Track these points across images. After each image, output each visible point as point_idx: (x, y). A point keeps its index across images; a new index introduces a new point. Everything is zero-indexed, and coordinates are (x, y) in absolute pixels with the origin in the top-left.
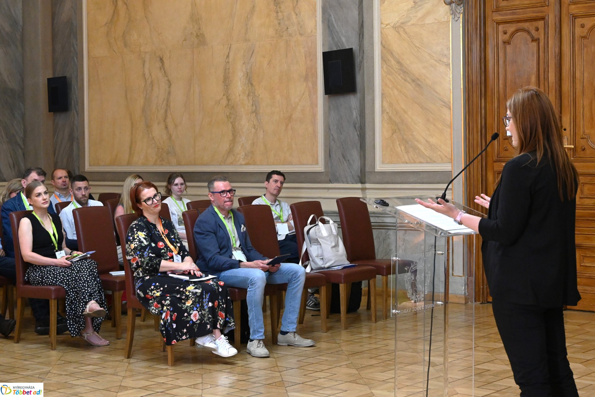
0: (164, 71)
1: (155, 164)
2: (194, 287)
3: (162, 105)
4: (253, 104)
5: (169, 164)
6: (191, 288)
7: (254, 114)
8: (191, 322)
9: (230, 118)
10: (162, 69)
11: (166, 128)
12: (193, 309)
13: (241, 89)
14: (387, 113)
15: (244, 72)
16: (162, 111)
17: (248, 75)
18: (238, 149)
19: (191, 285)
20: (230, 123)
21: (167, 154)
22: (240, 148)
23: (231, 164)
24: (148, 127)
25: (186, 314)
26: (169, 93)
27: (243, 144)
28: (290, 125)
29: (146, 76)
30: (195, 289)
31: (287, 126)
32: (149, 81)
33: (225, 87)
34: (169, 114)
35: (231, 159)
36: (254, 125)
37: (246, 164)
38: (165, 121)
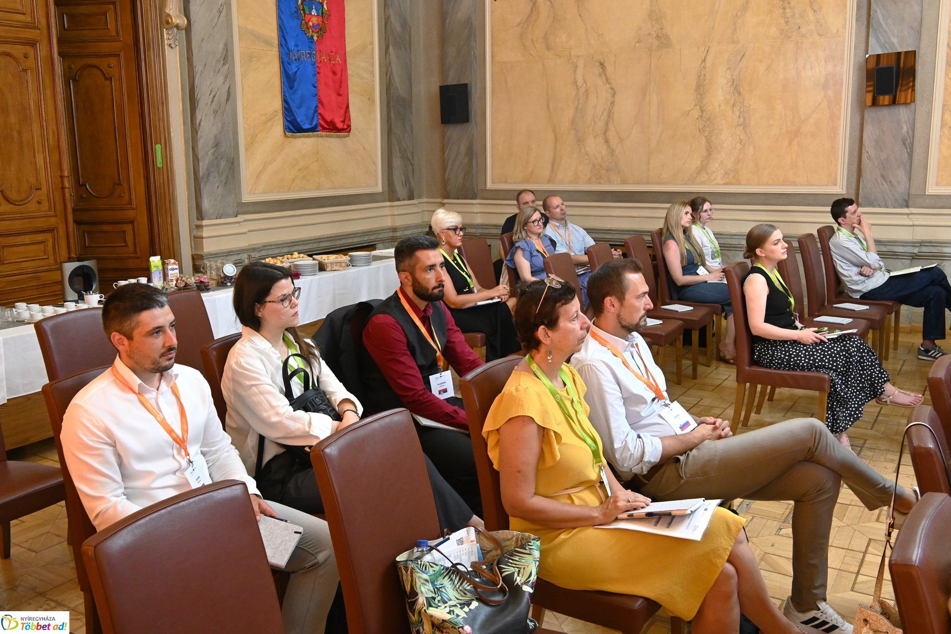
0: (605, 78)
1: (589, 182)
3: (602, 116)
4: (739, 116)
5: (610, 182)
7: (741, 128)
9: (704, 131)
10: (603, 76)
11: (607, 142)
13: (722, 98)
15: (728, 79)
16: (601, 124)
17: (734, 82)
18: (714, 166)
20: (703, 138)
21: (607, 171)
22: (717, 165)
23: (703, 183)
24: (580, 141)
26: (613, 103)
27: (722, 161)
28: (796, 140)
29: (578, 84)
31: (791, 141)
32: (582, 90)
33: (699, 96)
34: (611, 127)
35: (703, 177)
36: (741, 140)
37: (725, 184)
38: (605, 134)
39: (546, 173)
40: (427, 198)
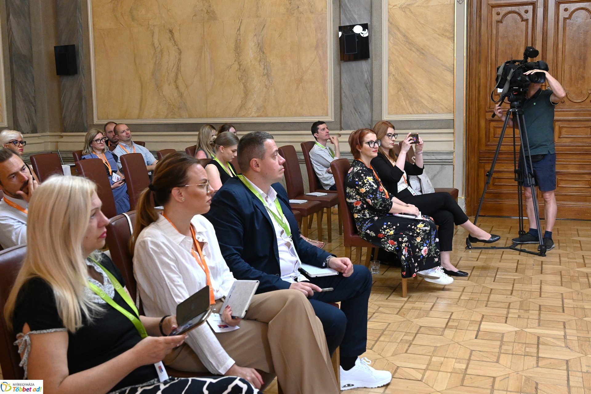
0: (173, 42)
1: (166, 117)
2: (423, 225)
3: (173, 69)
4: (264, 69)
5: (181, 117)
6: (420, 226)
7: (266, 77)
8: (422, 257)
9: (242, 79)
10: (172, 40)
11: (177, 87)
12: (423, 245)
13: (252, 56)
14: (393, 75)
15: (256, 42)
16: (173, 75)
17: (259, 44)
18: (250, 104)
19: (420, 223)
20: (242, 84)
21: (179, 109)
22: (252, 104)
23: (243, 116)
24: (159, 87)
25: (417, 250)
26: (180, 60)
27: (255, 100)
28: (301, 85)
29: (155, 45)
30: (424, 226)
31: (298, 86)
32: (159, 50)
33: (237, 54)
34: (180, 77)
35: (243, 112)
36: (266, 85)
37: (258, 116)
38: (175, 82)
39: (136, 112)
40: (50, 132)
